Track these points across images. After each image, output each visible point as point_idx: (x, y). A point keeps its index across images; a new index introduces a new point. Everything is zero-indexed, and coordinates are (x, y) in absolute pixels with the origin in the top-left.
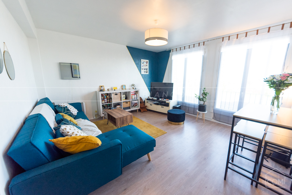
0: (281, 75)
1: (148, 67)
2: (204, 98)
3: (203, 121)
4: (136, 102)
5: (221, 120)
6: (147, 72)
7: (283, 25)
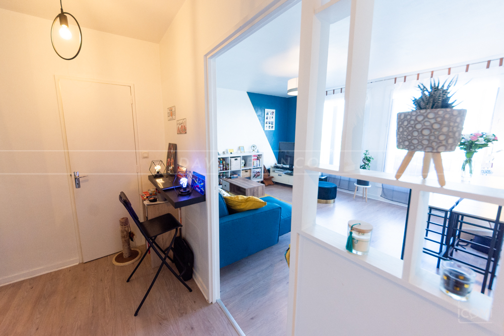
0: (472, 135)
1: (273, 120)
2: (367, 166)
3: (364, 200)
4: (258, 170)
5: (394, 199)
6: (272, 127)
7: (489, 62)
